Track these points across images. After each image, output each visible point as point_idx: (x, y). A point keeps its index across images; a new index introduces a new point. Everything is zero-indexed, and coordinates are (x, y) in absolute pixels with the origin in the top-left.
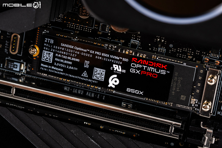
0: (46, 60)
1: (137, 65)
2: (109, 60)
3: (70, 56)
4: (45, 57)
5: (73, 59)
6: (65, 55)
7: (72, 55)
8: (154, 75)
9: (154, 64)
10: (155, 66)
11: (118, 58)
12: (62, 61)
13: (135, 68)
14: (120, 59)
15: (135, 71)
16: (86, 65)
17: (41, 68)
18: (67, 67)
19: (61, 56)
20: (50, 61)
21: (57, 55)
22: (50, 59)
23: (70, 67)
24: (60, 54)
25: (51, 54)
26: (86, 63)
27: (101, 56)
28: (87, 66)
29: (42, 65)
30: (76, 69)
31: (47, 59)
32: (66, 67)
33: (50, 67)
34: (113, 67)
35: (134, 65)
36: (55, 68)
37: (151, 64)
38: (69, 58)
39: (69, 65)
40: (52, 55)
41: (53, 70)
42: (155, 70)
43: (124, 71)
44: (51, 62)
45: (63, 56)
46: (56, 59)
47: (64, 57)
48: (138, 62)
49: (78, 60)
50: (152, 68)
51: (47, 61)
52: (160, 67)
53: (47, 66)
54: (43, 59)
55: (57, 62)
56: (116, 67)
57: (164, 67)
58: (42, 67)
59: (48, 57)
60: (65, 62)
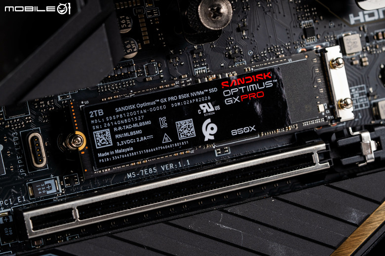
0: (102, 145)
1: (232, 90)
2: (191, 102)
3: (135, 122)
4: (100, 141)
5: (141, 124)
6: (128, 124)
7: (138, 118)
8: (260, 95)
9: (253, 78)
10: (255, 81)
11: (203, 93)
12: (126, 135)
13: (231, 96)
14: (205, 93)
15: (231, 101)
16: (162, 124)
17: (100, 161)
18: (138, 141)
19: (122, 127)
20: (109, 144)
21: (115, 129)
22: (108, 141)
23: (142, 138)
24: (120, 125)
25: (107, 133)
26: (161, 122)
27: (178, 101)
28: (164, 125)
29: (100, 155)
30: (151, 137)
31: (104, 143)
32: (136, 140)
33: (112, 153)
34: (200, 109)
35: (228, 93)
36: (120, 151)
37: (249, 79)
38: (135, 125)
39: (139, 136)
40: (109, 132)
41: (118, 154)
42: (257, 87)
43: (218, 108)
44: (112, 145)
45: (124, 126)
46: (117, 136)
47: (127, 127)
48: (231, 86)
49: (148, 123)
50: (253, 85)
51: (105, 145)
52: (262, 79)
53: (108, 154)
54: (98, 146)
55: (120, 140)
56: (204, 106)
57: (268, 76)
58: (101, 158)
59: (104, 138)
60: (132, 134)
